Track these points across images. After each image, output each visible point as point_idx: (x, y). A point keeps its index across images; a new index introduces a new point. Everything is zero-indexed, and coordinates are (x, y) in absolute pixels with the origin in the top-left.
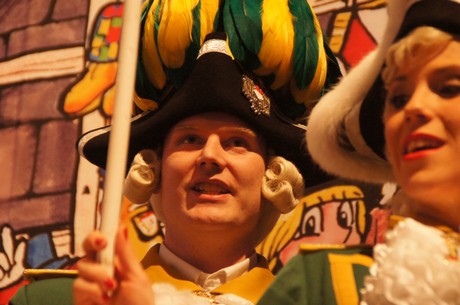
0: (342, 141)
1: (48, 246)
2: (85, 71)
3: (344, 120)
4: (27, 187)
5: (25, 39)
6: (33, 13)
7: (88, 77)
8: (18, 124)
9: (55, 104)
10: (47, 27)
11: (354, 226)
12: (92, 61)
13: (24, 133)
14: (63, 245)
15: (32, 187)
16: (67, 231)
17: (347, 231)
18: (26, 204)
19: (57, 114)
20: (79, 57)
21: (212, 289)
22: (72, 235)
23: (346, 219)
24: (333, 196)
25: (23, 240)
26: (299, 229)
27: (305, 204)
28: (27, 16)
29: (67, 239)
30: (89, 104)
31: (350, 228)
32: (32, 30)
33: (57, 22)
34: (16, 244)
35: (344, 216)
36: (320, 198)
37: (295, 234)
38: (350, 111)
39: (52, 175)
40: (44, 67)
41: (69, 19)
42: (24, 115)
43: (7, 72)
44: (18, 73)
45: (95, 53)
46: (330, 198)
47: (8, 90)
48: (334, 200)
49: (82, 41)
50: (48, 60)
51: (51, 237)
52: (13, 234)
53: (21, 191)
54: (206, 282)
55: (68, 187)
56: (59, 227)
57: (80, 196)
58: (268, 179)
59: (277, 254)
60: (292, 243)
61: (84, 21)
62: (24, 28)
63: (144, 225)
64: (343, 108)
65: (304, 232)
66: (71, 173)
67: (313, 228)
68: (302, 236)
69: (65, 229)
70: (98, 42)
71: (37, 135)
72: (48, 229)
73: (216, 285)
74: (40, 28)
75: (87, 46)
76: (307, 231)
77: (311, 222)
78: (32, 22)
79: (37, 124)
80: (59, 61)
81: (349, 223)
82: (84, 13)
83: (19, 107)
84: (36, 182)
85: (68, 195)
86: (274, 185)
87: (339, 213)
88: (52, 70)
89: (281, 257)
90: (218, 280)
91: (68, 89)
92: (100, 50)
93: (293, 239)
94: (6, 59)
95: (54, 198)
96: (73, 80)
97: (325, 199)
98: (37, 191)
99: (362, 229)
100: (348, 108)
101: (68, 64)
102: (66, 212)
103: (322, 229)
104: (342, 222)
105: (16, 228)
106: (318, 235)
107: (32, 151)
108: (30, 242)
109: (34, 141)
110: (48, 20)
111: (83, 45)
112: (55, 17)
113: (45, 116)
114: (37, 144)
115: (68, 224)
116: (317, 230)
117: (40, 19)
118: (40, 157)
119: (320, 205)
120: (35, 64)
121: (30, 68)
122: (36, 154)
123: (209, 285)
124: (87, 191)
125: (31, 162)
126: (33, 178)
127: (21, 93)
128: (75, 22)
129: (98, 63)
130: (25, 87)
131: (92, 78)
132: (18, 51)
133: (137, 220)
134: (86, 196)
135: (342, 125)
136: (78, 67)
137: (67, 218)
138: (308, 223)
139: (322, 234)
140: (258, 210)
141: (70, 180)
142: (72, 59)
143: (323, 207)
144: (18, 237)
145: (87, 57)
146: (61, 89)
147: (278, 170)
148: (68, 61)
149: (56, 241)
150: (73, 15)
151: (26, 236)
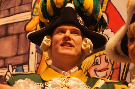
0: (116, 52)
1: (22, 70)
2: (32, 19)
3: (116, 46)
4: (16, 53)
5: (15, 10)
6: (17, 3)
7: (32, 20)
8: (13, 35)
9: (23, 28)
10: (21, 6)
11: (110, 62)
12: (33, 16)
13: (15, 37)
14: (26, 69)
15: (17, 52)
16: (27, 65)
17: (108, 63)
18: (16, 58)
19: (24, 31)
20: (30, 15)
21: (67, 76)
22: (29, 66)
23: (107, 60)
24: (104, 53)
25: (15, 68)
26: (94, 63)
27: (95, 56)
28: (15, 3)
29: (27, 67)
30: (33, 28)
31: (109, 63)
32: (17, 8)
33: (24, 5)
34: (13, 69)
35: (107, 59)
36: (100, 54)
37: (93, 64)
38: (118, 43)
39: (23, 49)
40: (20, 18)
41: (27, 4)
42: (15, 32)
43: (10, 20)
44: (13, 20)
45: (34, 13)
46: (103, 54)
47: (10, 25)
48: (104, 54)
49: (30, 10)
50: (21, 16)
51: (23, 67)
52: (12, 66)
53: (14, 54)
54: (65, 75)
55: (27, 52)
56: (25, 64)
57: (31, 55)
58: (83, 44)
59: (87, 70)
60: (92, 67)
61: (31, 4)
62: (14, 7)
63: (49, 63)
64: (116, 43)
65: (95, 64)
66: (28, 48)
67: (98, 62)
68: (95, 65)
69: (26, 64)
70: (35, 10)
71: (18, 38)
72: (22, 65)
73: (69, 75)
74: (19, 7)
75: (32, 11)
76: (96, 63)
77: (97, 61)
78: (17, 5)
79: (18, 35)
80: (24, 16)
81: (108, 61)
82: (31, 2)
83: (13, 30)
84: (18, 51)
85: (27, 55)
86: (85, 46)
87: (105, 58)
88: (22, 19)
89: (89, 71)
90: (69, 74)
91: (27, 24)
92: (36, 12)
93: (92, 66)
94: (9, 16)
95: (23, 56)
96: (28, 21)
97: (101, 54)
98: (19, 54)
99: (112, 63)
100: (117, 43)
101: (27, 17)
102: (27, 60)
103: (101, 63)
104: (106, 61)
105: (13, 65)
106: (99, 65)
107: (17, 42)
108: (17, 69)
109: (18, 40)
110: (21, 4)
111: (31, 11)
112: (23, 3)
113: (21, 32)
114: (18, 41)
115: (27, 63)
116: (99, 63)
117: (19, 4)
118: (19, 44)
119: (100, 56)
120: (18, 17)
121: (16, 18)
122: (18, 43)
123: (66, 75)
124: (32, 53)
125: (17, 46)
126: (17, 50)
127: (14, 26)
128: (29, 5)
129: (35, 16)
130: (15, 24)
131: (34, 20)
132: (13, 14)
133: (47, 61)
134: (32, 55)
135: (116, 47)
136: (29, 17)
137: (27, 61)
138: (96, 61)
139: (101, 64)
140: (80, 53)
141: (28, 50)
142: (28, 15)
143: (101, 56)
144: (13, 67)
145: (32, 14)
146: (25, 24)
147: (86, 42)
148: (27, 16)
149: (24, 68)
150: (28, 2)
151: (16, 67)
